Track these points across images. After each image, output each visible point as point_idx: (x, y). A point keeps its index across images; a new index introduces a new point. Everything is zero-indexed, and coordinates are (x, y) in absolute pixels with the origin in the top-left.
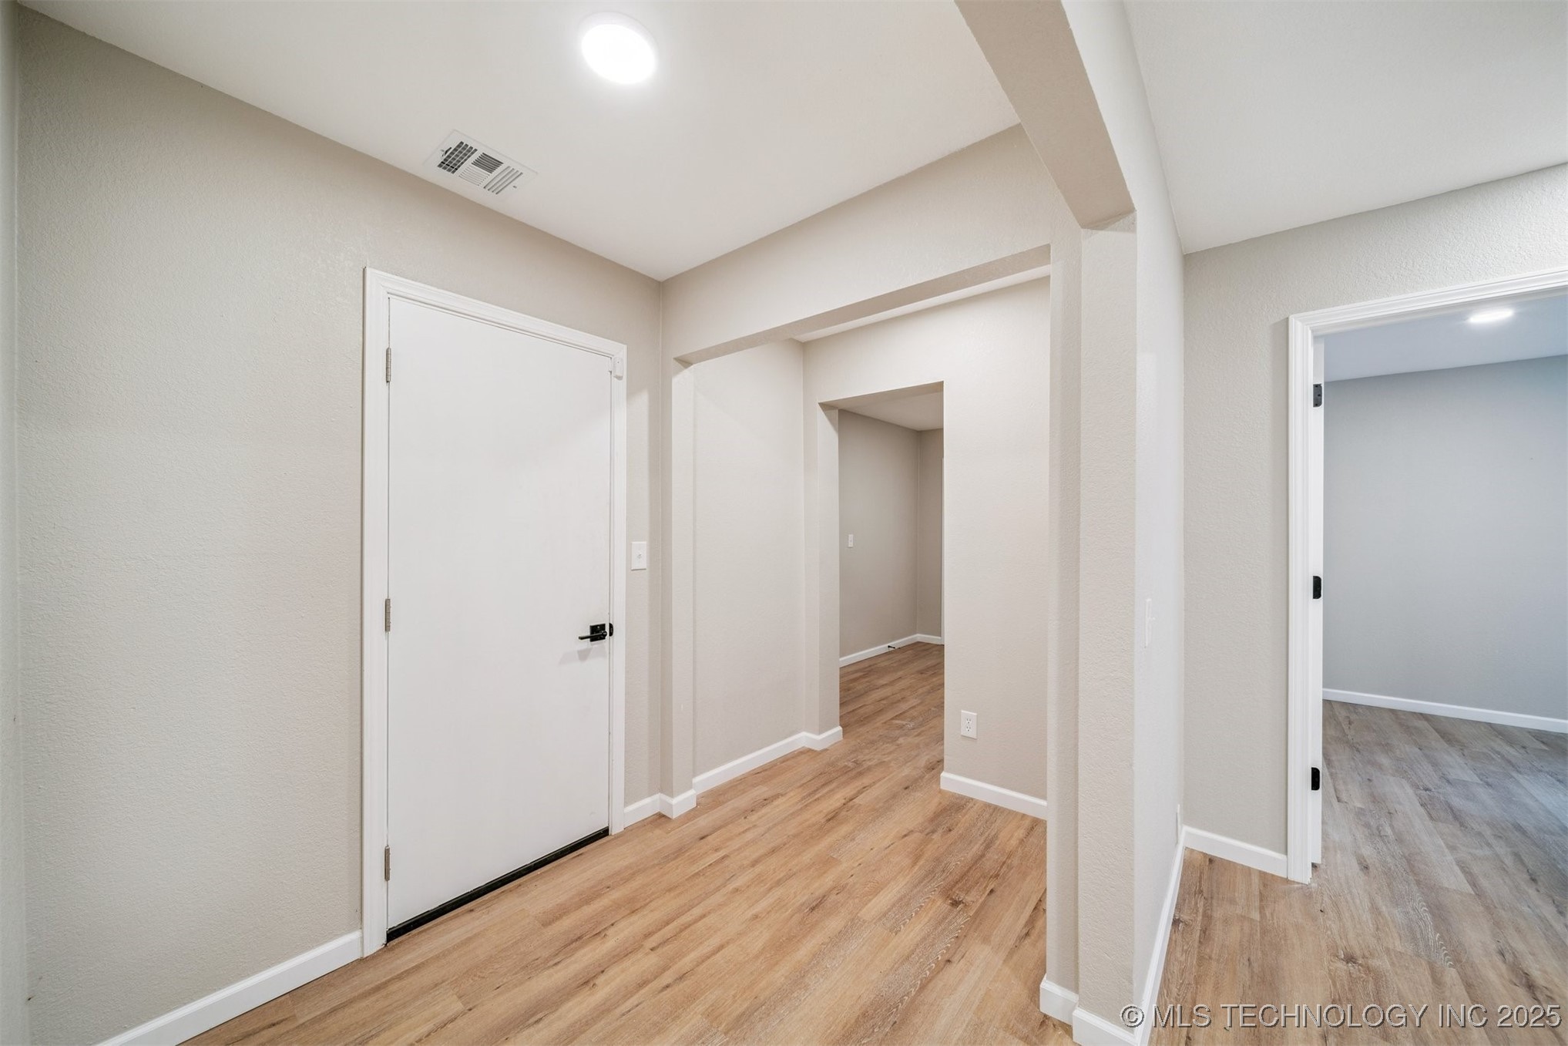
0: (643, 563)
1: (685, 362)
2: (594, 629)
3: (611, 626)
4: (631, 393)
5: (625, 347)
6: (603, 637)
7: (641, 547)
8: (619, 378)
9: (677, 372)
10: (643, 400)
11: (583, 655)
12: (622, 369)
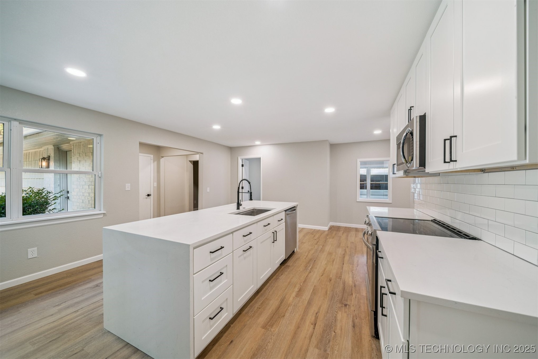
0: (156, 186)
1: (163, 157)
2: (148, 195)
3: (151, 195)
4: (154, 162)
5: (153, 155)
6: (149, 196)
7: (156, 184)
8: (152, 160)
9: (161, 159)
10: (156, 163)
11: (146, 198)
12: (152, 159)
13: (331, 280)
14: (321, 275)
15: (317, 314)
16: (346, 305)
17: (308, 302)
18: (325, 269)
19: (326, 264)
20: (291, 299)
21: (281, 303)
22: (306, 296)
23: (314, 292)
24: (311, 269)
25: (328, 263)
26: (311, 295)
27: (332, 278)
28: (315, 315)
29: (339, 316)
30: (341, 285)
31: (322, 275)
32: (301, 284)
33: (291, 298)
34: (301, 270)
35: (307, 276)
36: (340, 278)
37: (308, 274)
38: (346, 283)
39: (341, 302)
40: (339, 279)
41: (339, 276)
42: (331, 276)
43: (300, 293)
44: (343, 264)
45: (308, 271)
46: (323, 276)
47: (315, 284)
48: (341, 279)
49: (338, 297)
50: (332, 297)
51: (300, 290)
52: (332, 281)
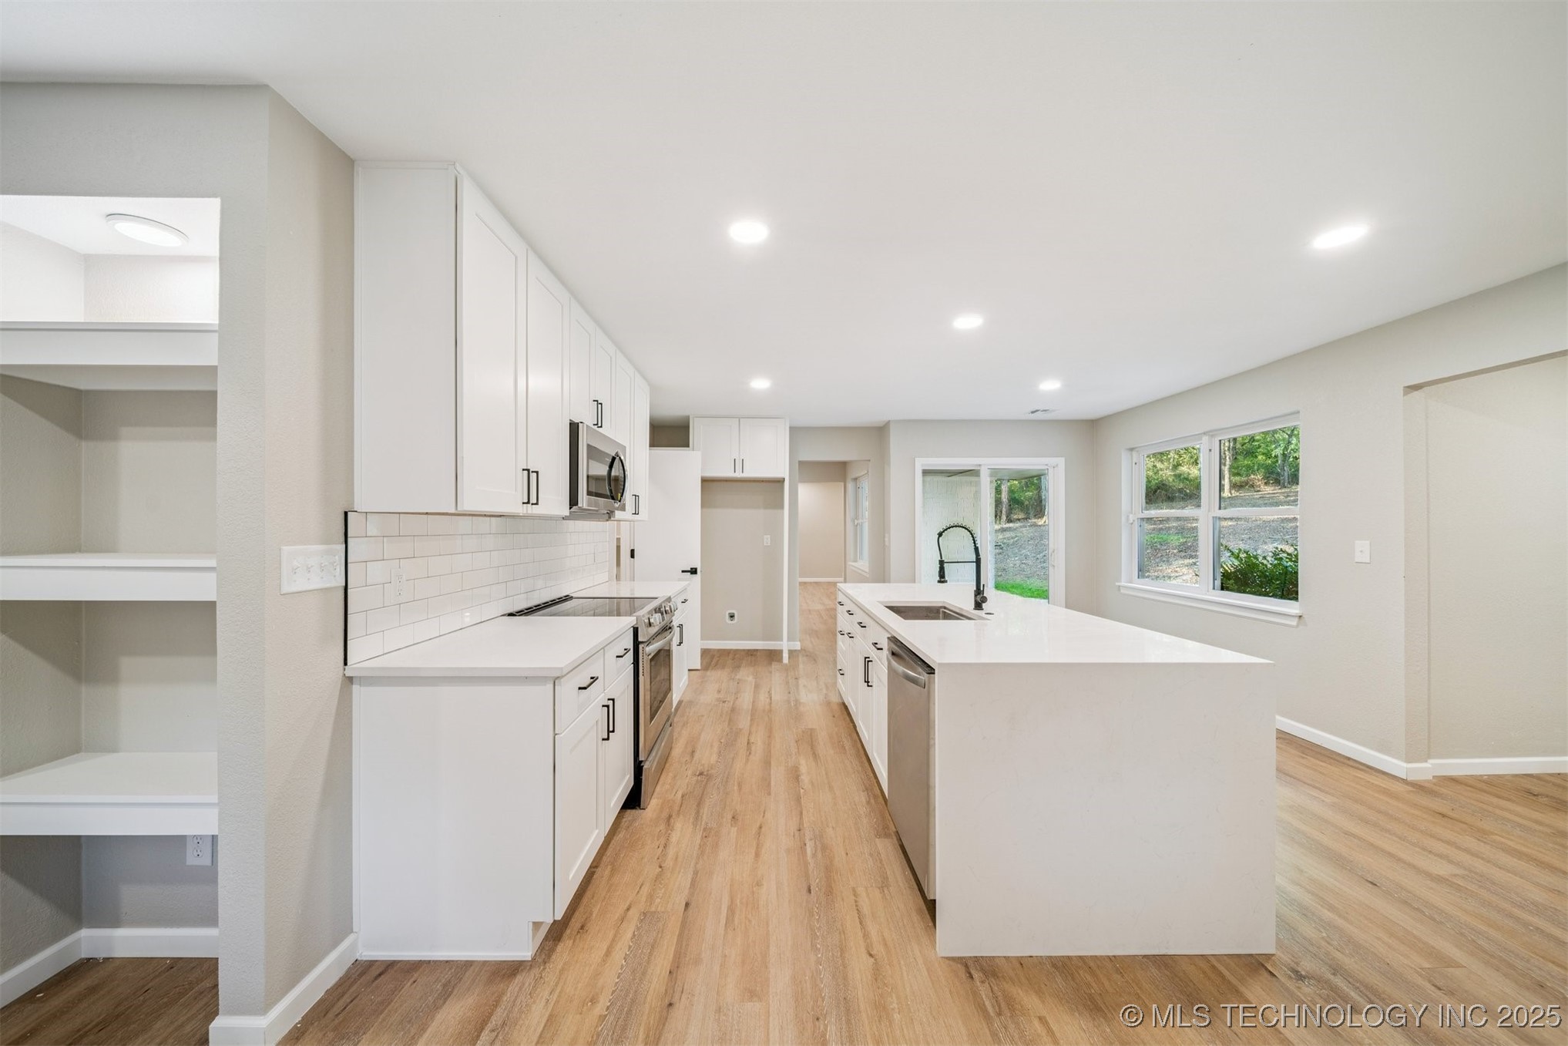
13: (733, 818)
14: (763, 829)
15: (750, 753)
16: (701, 774)
17: (770, 763)
18: (757, 855)
19: (759, 884)
20: (803, 762)
21: (814, 753)
22: (778, 775)
23: (766, 783)
24: (805, 844)
25: (753, 892)
26: (770, 775)
27: (732, 825)
28: (753, 753)
29: (714, 758)
30: (705, 811)
31: (760, 827)
32: (802, 791)
33: (805, 766)
34: (830, 831)
35: (801, 813)
36: (707, 833)
37: (801, 823)
38: (691, 820)
39: (709, 777)
40: (711, 829)
41: (710, 839)
42: (734, 830)
43: (795, 775)
44: (687, 905)
45: (808, 835)
46: (758, 825)
47: (772, 800)
48: (705, 830)
49: (714, 784)
50: (727, 781)
51: (797, 778)
52: (730, 817)
